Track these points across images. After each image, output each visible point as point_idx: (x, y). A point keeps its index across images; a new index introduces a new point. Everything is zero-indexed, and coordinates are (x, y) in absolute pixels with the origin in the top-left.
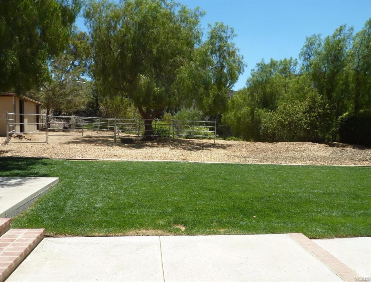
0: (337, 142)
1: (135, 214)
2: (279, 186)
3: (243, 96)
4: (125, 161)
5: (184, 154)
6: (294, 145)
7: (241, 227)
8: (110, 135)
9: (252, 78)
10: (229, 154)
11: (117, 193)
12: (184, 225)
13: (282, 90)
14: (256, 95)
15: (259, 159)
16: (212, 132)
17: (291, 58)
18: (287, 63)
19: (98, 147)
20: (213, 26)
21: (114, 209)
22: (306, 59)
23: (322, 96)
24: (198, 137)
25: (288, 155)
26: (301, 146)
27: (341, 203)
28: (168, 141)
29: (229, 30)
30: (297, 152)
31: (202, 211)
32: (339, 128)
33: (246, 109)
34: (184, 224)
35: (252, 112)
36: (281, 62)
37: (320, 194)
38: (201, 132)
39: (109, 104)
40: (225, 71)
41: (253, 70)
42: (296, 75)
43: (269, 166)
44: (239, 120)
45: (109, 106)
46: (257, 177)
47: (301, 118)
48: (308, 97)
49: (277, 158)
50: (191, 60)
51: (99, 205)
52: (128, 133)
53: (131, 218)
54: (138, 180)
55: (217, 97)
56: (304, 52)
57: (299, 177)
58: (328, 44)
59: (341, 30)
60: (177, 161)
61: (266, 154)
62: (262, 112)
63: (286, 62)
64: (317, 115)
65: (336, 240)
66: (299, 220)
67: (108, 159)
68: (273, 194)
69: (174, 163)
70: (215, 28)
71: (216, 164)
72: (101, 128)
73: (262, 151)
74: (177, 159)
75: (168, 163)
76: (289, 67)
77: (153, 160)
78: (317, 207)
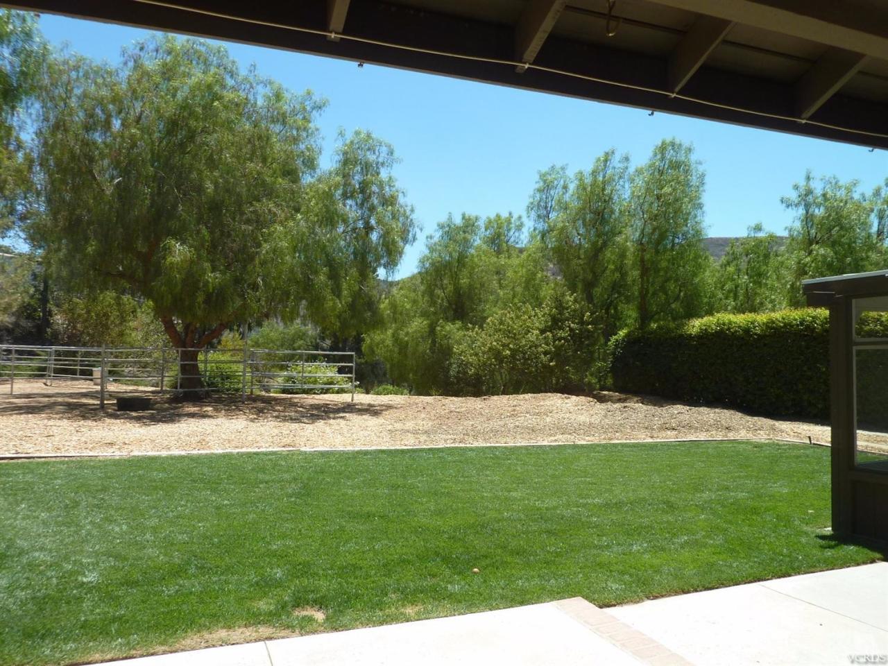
0: (609, 390)
1: (191, 593)
2: (514, 494)
3: (411, 295)
4: (138, 456)
5: (285, 432)
6: (525, 401)
7: (450, 596)
8: (84, 391)
9: (429, 255)
10: (390, 427)
11: (134, 540)
12: (321, 608)
13: (491, 281)
14: (438, 292)
15: (457, 434)
16: (345, 377)
17: (510, 214)
18: (501, 223)
19: (58, 423)
20: (349, 136)
21: (135, 584)
22: (541, 218)
23: (575, 294)
24: (312, 389)
25: (517, 424)
26: (542, 403)
27: (644, 522)
28: (240, 401)
29: (384, 149)
30: (535, 417)
31: (356, 567)
32: (611, 361)
33: (417, 325)
34: (320, 603)
35: (432, 330)
36: (490, 222)
37: (600, 507)
38: (319, 377)
39: (78, 311)
40: (374, 236)
41: (431, 237)
42: (521, 251)
43: (483, 449)
44: (402, 347)
45: (79, 315)
46: (462, 476)
47: (537, 343)
48: (548, 298)
49: (495, 432)
50: (297, 210)
51: (90, 578)
52: (129, 383)
53: (183, 603)
54: (183, 503)
55: (357, 295)
56: (536, 203)
57: (550, 472)
58: (582, 187)
59: (606, 161)
60: (271, 449)
61: (471, 423)
62: (451, 329)
63: (499, 222)
64: (569, 335)
65: (648, 604)
66: (569, 568)
67: (91, 454)
68: (503, 513)
69: (266, 454)
70: (352, 142)
71: (366, 453)
72: (57, 371)
73: (461, 416)
74: (270, 446)
75: (250, 455)
76: (506, 232)
77: (212, 451)
78: (598, 535)
